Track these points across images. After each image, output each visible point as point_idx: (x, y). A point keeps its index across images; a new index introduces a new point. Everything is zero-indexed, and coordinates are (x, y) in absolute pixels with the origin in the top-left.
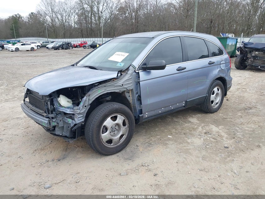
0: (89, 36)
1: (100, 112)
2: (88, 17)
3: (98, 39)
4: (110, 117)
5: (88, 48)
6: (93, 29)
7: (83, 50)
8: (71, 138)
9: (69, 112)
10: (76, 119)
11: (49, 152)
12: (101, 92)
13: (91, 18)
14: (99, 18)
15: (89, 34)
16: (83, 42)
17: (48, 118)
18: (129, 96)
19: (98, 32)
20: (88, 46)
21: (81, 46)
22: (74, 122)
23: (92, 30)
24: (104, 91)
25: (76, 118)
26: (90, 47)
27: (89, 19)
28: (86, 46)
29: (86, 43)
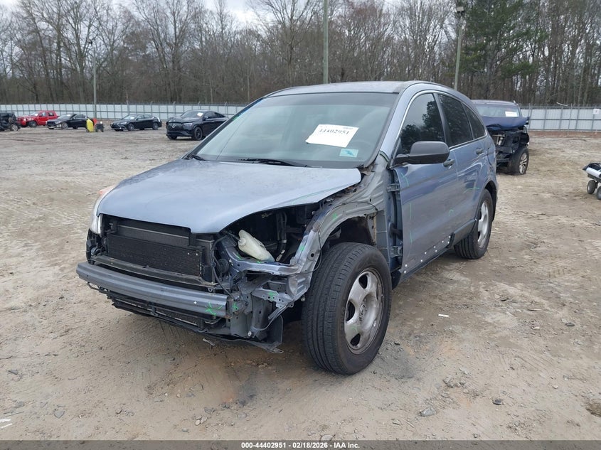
0: (55, 99)
1: (342, 267)
2: (51, 52)
3: (81, 105)
4: (358, 278)
5: (62, 129)
6: (65, 81)
7: (47, 131)
8: (265, 340)
9: (278, 273)
10: (293, 289)
11: (199, 388)
12: (337, 217)
13: (58, 55)
14: (81, 56)
15: (54, 95)
16: (44, 114)
17: (221, 292)
18: (373, 227)
19: (80, 89)
20: (61, 123)
21: (39, 122)
22: (286, 296)
23: (62, 83)
24: (341, 215)
25: (293, 285)
26: (66, 125)
27: (54, 56)
28: (57, 123)
29: (54, 116)
